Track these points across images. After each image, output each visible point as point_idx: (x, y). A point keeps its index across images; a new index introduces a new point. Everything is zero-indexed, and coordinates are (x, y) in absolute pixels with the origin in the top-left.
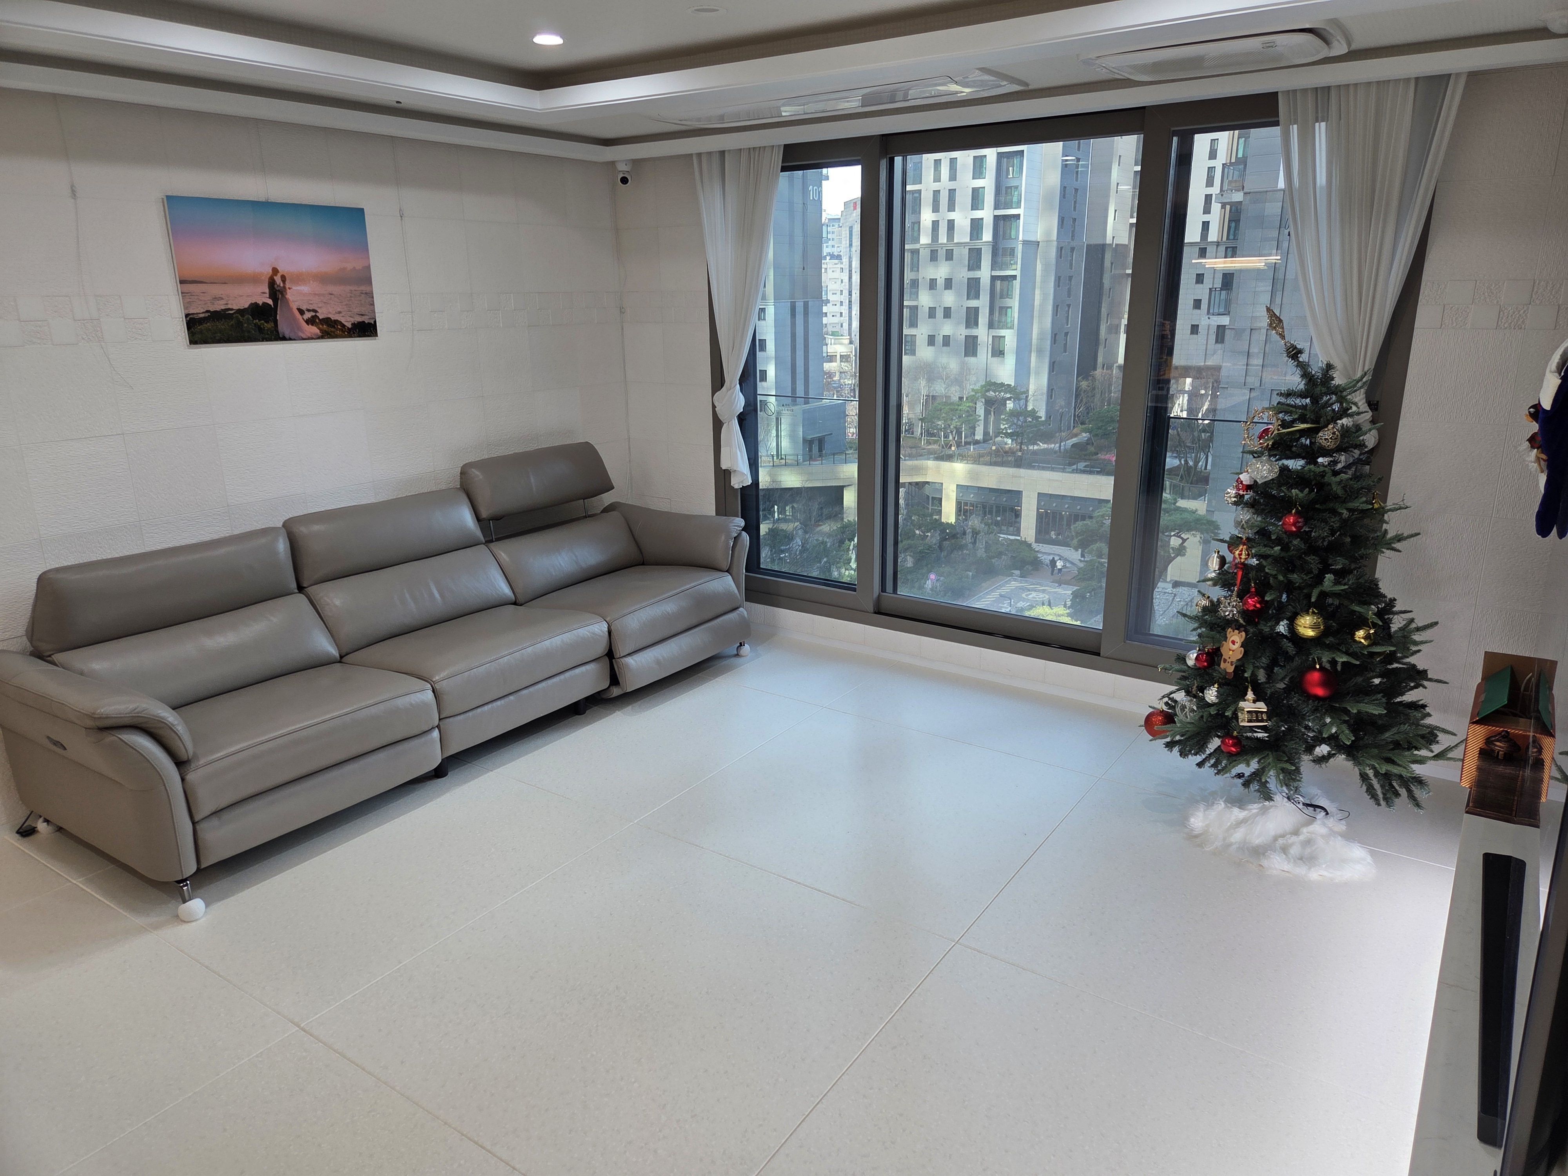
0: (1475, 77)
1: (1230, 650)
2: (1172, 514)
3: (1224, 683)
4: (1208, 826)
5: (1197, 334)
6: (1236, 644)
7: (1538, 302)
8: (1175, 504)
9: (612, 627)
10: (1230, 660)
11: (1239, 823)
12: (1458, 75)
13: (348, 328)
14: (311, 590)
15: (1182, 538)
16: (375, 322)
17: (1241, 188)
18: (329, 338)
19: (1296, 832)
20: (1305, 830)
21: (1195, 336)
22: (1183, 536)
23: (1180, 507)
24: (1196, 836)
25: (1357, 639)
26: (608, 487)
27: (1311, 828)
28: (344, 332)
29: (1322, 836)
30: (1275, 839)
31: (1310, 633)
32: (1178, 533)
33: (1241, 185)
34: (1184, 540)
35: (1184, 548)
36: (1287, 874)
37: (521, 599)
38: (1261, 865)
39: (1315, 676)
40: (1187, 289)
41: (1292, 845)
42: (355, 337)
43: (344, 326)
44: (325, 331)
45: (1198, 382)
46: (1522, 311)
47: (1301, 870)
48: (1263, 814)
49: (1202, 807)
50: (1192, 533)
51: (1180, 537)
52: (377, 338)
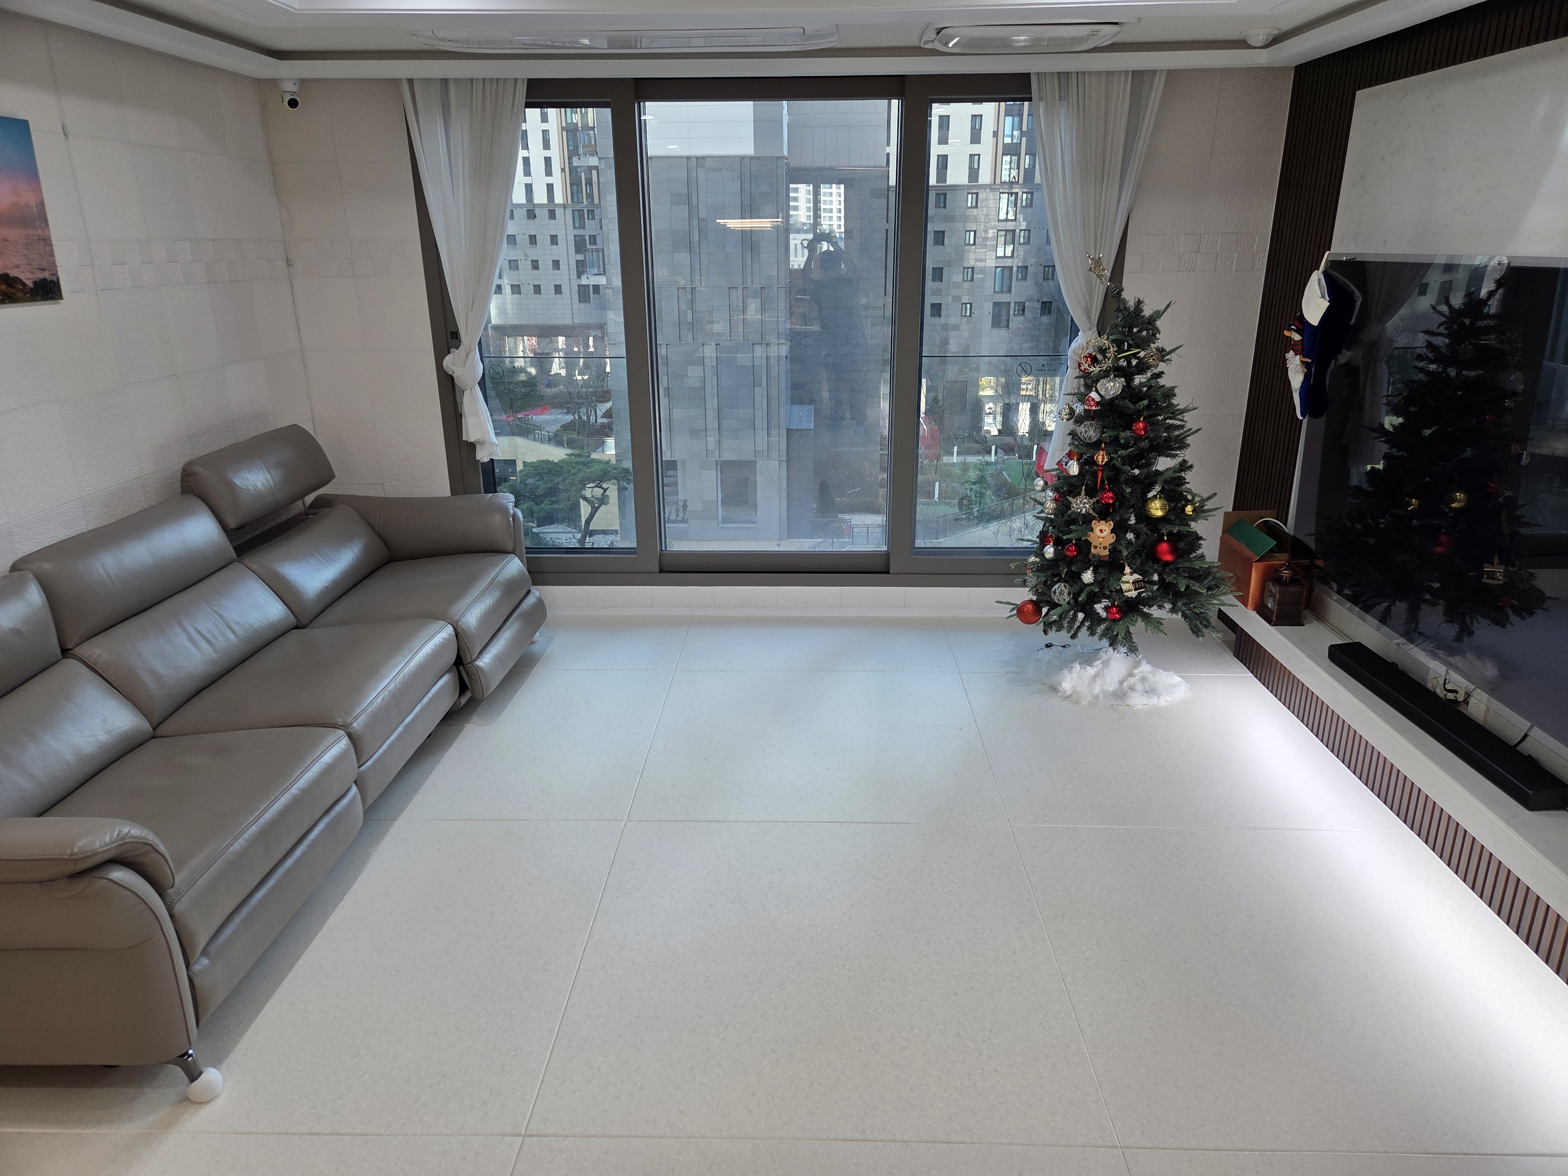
0: (1173, 74)
1: (1099, 538)
2: (590, 466)
3: (1098, 565)
4: (1074, 686)
5: (561, 294)
6: (1104, 532)
7: (1204, 250)
8: (589, 456)
9: (458, 630)
10: (1101, 546)
11: (1095, 677)
12: (1162, 71)
13: (30, 288)
14: (78, 651)
15: (603, 488)
16: (58, 279)
17: (595, 153)
18: (10, 302)
19: (1131, 675)
20: (1136, 671)
21: (560, 296)
22: (605, 486)
23: (595, 459)
24: (1069, 697)
25: (1187, 513)
26: (329, 477)
27: (1140, 669)
28: (25, 293)
29: (1150, 672)
30: (1121, 683)
31: (1159, 513)
32: (599, 484)
33: (594, 150)
34: (605, 490)
35: (607, 497)
36: (1146, 706)
37: (305, 621)
38: (1128, 705)
39: (1164, 547)
40: (544, 250)
41: (1134, 684)
42: (39, 300)
43: (24, 285)
44: (5, 292)
45: (571, 340)
46: (1194, 258)
47: (1154, 701)
48: (1106, 667)
49: (1066, 672)
50: (612, 482)
51: (601, 487)
52: (60, 301)
